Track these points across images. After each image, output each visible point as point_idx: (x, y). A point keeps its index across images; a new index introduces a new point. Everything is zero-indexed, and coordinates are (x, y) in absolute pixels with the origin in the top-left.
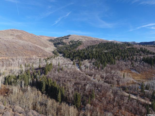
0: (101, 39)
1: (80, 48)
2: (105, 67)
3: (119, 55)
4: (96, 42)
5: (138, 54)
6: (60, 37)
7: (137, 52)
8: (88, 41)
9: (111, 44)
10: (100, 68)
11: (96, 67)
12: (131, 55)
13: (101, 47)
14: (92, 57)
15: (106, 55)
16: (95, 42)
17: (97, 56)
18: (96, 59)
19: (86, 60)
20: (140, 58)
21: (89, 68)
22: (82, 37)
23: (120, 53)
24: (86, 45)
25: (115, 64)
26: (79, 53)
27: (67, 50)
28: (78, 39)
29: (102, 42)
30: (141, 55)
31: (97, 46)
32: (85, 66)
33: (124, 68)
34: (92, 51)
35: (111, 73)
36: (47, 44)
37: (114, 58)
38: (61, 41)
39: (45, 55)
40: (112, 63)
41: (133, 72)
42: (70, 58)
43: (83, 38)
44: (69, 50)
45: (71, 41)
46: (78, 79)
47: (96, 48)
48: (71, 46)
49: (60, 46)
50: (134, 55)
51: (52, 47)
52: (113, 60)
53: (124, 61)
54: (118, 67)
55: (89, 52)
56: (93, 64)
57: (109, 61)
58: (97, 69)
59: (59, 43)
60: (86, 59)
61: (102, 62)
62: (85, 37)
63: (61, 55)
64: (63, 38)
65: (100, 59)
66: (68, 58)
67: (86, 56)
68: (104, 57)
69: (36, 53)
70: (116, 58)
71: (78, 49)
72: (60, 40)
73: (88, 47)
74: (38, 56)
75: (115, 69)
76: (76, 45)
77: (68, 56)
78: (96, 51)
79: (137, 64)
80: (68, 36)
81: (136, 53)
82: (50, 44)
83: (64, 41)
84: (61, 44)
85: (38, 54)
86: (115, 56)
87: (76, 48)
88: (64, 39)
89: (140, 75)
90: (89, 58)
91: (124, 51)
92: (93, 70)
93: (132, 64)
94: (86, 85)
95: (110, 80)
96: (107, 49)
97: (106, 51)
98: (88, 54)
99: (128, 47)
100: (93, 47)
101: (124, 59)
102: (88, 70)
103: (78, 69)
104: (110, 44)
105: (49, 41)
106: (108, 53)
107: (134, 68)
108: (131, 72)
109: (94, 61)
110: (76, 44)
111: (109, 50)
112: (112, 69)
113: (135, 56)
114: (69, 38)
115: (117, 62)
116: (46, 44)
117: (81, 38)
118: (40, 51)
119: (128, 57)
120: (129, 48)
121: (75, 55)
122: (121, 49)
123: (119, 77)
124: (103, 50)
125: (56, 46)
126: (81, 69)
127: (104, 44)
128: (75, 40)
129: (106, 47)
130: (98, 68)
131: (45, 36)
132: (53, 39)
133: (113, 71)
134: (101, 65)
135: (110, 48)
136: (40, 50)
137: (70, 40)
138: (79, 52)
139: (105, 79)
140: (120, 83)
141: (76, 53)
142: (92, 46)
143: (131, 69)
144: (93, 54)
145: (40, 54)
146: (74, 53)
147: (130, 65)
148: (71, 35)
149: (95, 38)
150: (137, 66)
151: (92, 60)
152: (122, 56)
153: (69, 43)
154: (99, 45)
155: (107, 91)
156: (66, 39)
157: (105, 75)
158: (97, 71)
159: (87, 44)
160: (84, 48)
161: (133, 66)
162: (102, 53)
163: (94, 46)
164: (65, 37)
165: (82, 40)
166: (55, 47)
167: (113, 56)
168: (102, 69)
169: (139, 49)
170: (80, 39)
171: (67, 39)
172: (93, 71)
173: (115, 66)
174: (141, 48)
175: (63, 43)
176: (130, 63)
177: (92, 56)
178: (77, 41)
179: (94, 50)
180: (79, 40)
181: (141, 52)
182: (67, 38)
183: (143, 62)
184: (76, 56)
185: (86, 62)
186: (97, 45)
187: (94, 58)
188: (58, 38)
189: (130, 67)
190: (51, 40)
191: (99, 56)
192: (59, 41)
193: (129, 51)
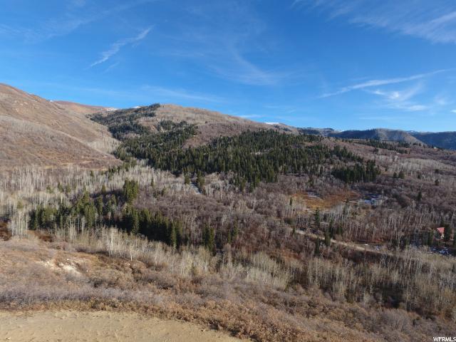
0: (245, 121)
1: (193, 143)
2: (257, 188)
3: (286, 162)
4: (235, 128)
5: (328, 160)
6: (128, 108)
7: (327, 156)
8: (212, 126)
9: (272, 137)
10: (244, 190)
11: (237, 189)
12: (312, 162)
13: (247, 143)
14: (226, 168)
15: (258, 163)
16: (229, 127)
17: (237, 165)
18: (235, 172)
19: (214, 174)
20: (329, 169)
21: (221, 190)
22: (193, 112)
23: (290, 159)
24: (208, 136)
25: (276, 181)
26: (193, 157)
27: (156, 147)
28: (182, 118)
29: (248, 130)
30: (332, 163)
31: (235, 140)
32: (212, 187)
33: (294, 188)
34: (225, 153)
35: (267, 199)
36: (90, 129)
37: (276, 169)
38: (134, 122)
39: (98, 163)
40: (270, 180)
41: (310, 196)
42: (169, 170)
43: (198, 116)
44: (164, 150)
45: (161, 123)
46: (202, 210)
47: (235, 145)
48: (166, 138)
49: (132, 135)
50: (319, 163)
51: (107, 140)
52: (273, 174)
53: (297, 176)
54: (283, 187)
55: (219, 155)
56: (230, 183)
57: (264, 176)
58: (238, 193)
59: (126, 129)
60: (211, 173)
61: (249, 177)
62: (203, 113)
63: (143, 162)
64: (137, 111)
65: (245, 171)
66: (165, 169)
67: (210, 165)
68: (254, 167)
69: (74, 157)
70: (280, 169)
71: (186, 146)
72: (130, 120)
73: (215, 143)
74: (81, 165)
75: (276, 191)
76: (182, 137)
77: (164, 164)
78: (236, 154)
79: (319, 181)
80: (151, 107)
81: (324, 159)
82: (98, 130)
83: (142, 121)
84: (134, 130)
85: (79, 159)
86: (278, 164)
87: (182, 142)
88: (143, 115)
89: (323, 201)
90: (219, 170)
91: (300, 153)
92: (232, 193)
93: (311, 180)
94: (221, 218)
95: (264, 210)
96: (260, 148)
97: (259, 153)
98: (216, 160)
99: (310, 144)
100: (226, 142)
101: (296, 171)
102: (220, 194)
103: (198, 193)
104: (269, 137)
105: (91, 119)
106: (263, 157)
107: (312, 189)
108: (307, 198)
109: (231, 175)
110: (179, 132)
111: (267, 151)
112: (269, 191)
113: (320, 166)
114: (157, 112)
115: (281, 177)
116: (87, 131)
117: (189, 115)
118: (84, 152)
119: (304, 166)
120: (311, 147)
121: (182, 162)
122: (292, 148)
123: (281, 205)
124: (251, 151)
125: (118, 136)
126: (204, 192)
127: (255, 134)
128: (173, 121)
129: (258, 144)
130: (241, 189)
131: (76, 104)
132: (105, 115)
133: (271, 195)
134: (247, 183)
135: (267, 146)
136: (83, 148)
137: (159, 120)
138: (191, 153)
139: (256, 209)
140: (283, 213)
141: (184, 157)
142: (224, 139)
143: (307, 191)
144: (227, 160)
145: (84, 160)
146: (181, 157)
147: (306, 184)
148: (161, 104)
149: (230, 117)
150: (320, 185)
151: (226, 174)
152: (293, 165)
153: (159, 129)
154: (240, 137)
155: (258, 224)
156: (146, 115)
157: (255, 201)
158: (240, 195)
159: (211, 134)
160: (205, 144)
161: (311, 185)
162: (248, 158)
163: (230, 139)
164: (143, 109)
165: (194, 120)
166: (115, 140)
167: (274, 165)
168: (251, 191)
169: (333, 149)
170: (188, 118)
171: (152, 115)
172: (231, 195)
173: (277, 185)
174: (337, 148)
175: (139, 129)
176: (308, 179)
177: (226, 163)
178: (179, 122)
179: (230, 149)
180: (185, 120)
181: (335, 156)
182: (150, 112)
183: (332, 176)
184: (186, 165)
185: (214, 178)
186: (235, 136)
187: (230, 168)
188: (121, 113)
189: (305, 187)
190: (98, 118)
191: (242, 164)
192: (125, 120)
193: (309, 153)
